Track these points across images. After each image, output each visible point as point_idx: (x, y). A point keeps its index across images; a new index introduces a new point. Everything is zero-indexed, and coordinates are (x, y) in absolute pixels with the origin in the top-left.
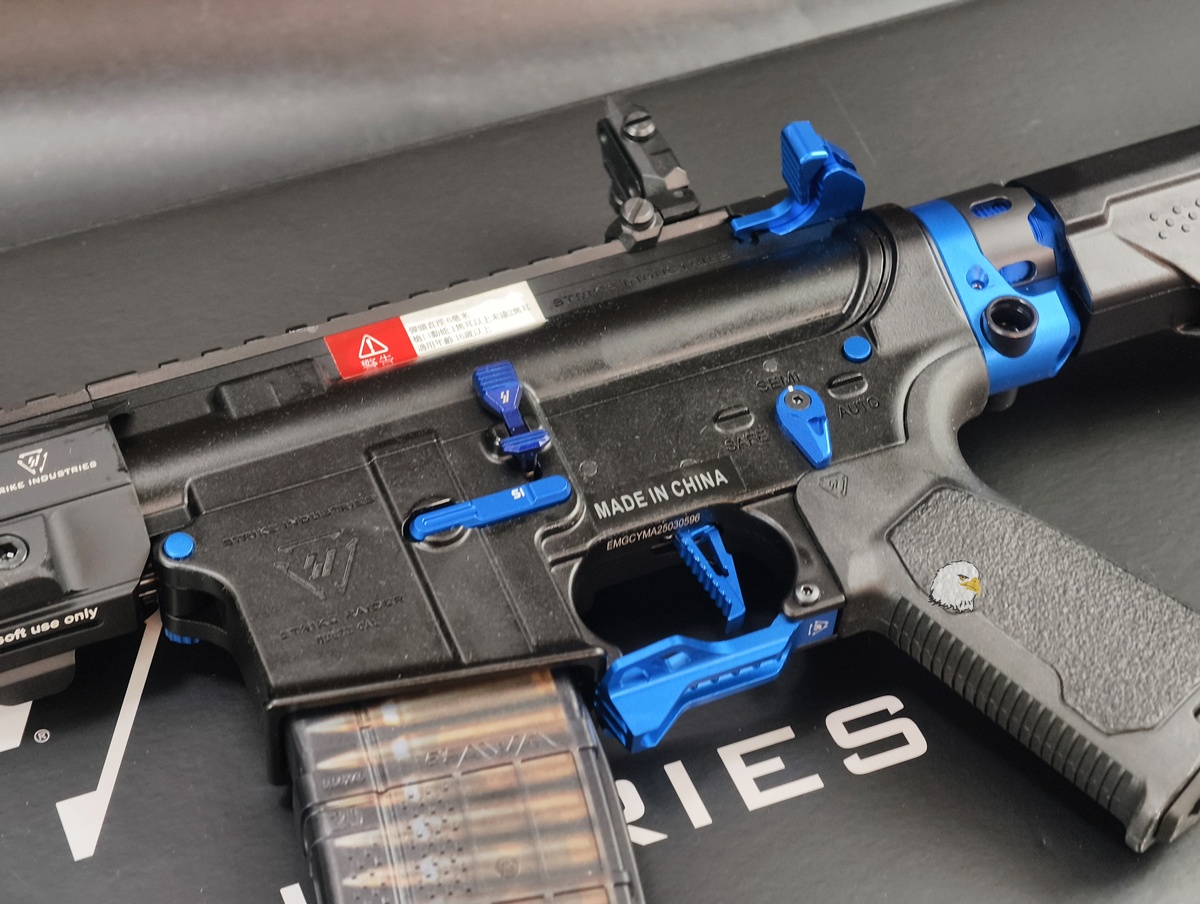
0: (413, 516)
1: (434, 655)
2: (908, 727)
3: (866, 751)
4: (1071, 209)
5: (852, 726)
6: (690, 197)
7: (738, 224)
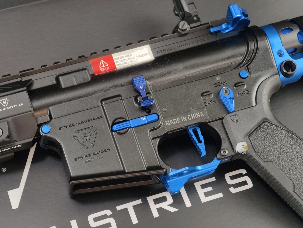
3: (236, 186)
5: (232, 178)
6: (198, 20)
7: (212, 30)
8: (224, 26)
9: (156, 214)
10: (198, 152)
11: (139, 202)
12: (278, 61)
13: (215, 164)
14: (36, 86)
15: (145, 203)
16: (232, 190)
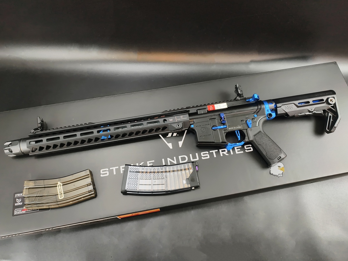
0: (213, 127)
1: (212, 141)
2: (251, 148)
3: (248, 150)
4: (278, 105)
5: (247, 147)
6: (243, 97)
7: (247, 100)
8: (251, 99)
9: (222, 155)
10: (238, 139)
11: (217, 151)
12: (267, 113)
13: (243, 143)
14: (190, 112)
15: (219, 151)
16: (246, 151)
